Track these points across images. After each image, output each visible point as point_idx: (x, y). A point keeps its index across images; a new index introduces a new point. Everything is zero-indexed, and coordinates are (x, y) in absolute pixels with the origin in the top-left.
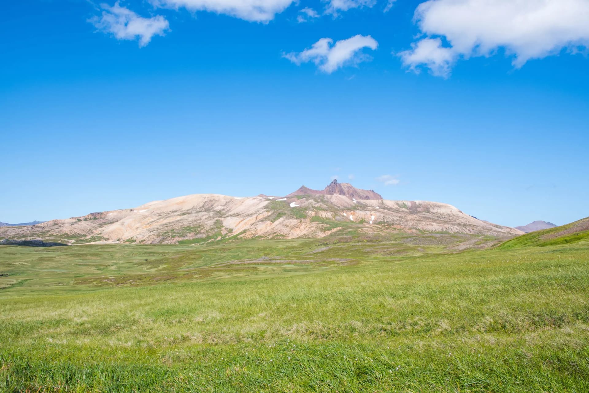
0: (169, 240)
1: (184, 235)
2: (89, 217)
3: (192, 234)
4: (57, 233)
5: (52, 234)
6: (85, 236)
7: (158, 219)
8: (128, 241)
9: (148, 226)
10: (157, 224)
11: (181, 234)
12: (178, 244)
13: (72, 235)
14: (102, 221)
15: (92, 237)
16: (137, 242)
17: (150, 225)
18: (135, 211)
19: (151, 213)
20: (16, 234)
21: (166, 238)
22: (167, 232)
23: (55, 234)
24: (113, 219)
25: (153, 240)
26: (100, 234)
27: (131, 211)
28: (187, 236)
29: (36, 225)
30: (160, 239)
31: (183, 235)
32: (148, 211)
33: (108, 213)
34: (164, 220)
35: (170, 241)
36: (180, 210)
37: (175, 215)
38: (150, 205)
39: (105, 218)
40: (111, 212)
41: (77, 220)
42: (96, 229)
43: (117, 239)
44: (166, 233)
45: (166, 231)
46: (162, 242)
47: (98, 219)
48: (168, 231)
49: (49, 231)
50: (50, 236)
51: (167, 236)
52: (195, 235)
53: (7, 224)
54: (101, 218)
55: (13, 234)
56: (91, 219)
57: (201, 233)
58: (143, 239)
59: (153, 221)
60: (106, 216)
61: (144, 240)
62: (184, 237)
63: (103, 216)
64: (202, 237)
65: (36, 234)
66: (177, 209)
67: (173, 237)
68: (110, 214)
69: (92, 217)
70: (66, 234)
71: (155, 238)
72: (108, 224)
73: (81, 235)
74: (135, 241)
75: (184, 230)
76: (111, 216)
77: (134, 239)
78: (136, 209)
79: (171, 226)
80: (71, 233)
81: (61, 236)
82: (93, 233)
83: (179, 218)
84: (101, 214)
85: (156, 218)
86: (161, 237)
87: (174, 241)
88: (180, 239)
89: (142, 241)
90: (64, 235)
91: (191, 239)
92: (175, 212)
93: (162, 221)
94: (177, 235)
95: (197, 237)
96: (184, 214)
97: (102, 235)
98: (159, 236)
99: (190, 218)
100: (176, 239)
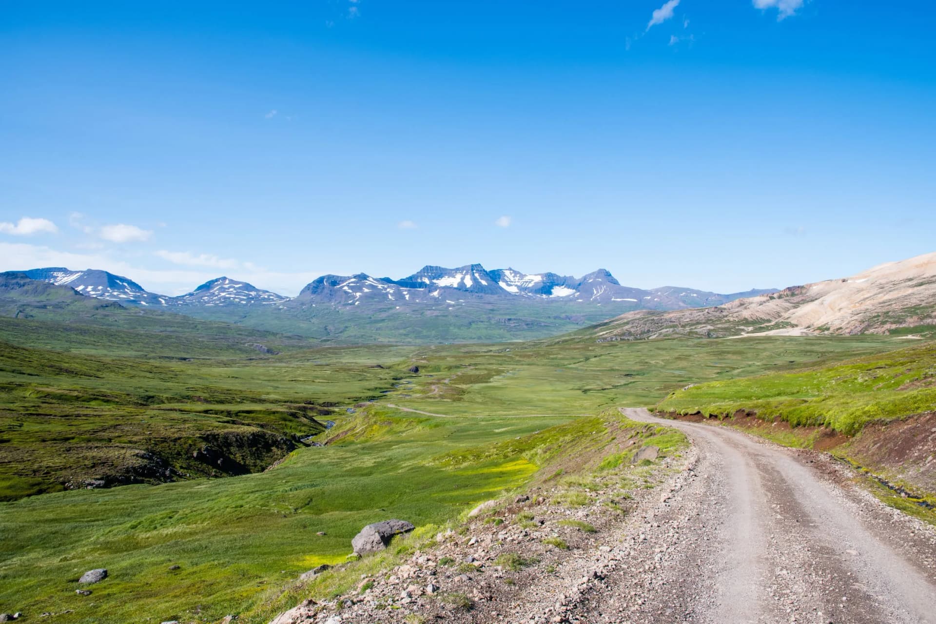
0: (876, 328)
1: (901, 321)
2: (785, 293)
3: (915, 318)
4: (735, 319)
5: (728, 320)
6: (769, 321)
7: (876, 294)
8: (819, 328)
9: (857, 305)
10: (872, 302)
11: (896, 320)
12: (888, 334)
13: (752, 320)
14: (800, 299)
15: (777, 323)
16: (831, 331)
17: (862, 303)
18: (849, 281)
19: (872, 284)
20: (691, 321)
21: (872, 325)
22: (879, 316)
23: (731, 319)
24: (818, 294)
25: (853, 328)
26: (788, 318)
27: (844, 281)
28: (905, 321)
29: (718, 307)
30: (863, 326)
31: (899, 320)
32: (868, 280)
33: (811, 285)
34: (885, 295)
35: (876, 330)
36: (919, 276)
37: (904, 287)
38: (874, 271)
39: (806, 293)
40: (815, 284)
41: (768, 298)
42: (787, 310)
43: (807, 326)
44: (875, 317)
45: (876, 314)
46: (865, 331)
47: (797, 295)
48: (880, 314)
49: (726, 316)
50: (726, 322)
51: (874, 321)
52: (919, 320)
53: (718, 295)
54: (801, 293)
55: (687, 320)
56: (787, 296)
57: (931, 317)
58: (841, 326)
59: (867, 298)
60: (808, 290)
61: (841, 328)
62: (901, 323)
63: (804, 291)
64: (931, 323)
65: (711, 320)
66: (916, 275)
67: (883, 323)
68: (814, 287)
69: (789, 293)
70: (745, 319)
71: (856, 325)
72: (808, 302)
73: (764, 320)
74: (828, 329)
75: (905, 312)
76: (815, 290)
77: (828, 326)
78: (851, 279)
79: (889, 305)
80: (751, 318)
81: (738, 321)
82: (780, 316)
83: (910, 291)
84: (802, 287)
85: (876, 291)
86: (866, 323)
87: (883, 329)
88: (894, 326)
89: (838, 329)
90: (742, 321)
91: (912, 326)
92: (910, 280)
93: (881, 298)
94: (889, 320)
95: (922, 323)
96: (921, 284)
97: (789, 320)
98: (864, 322)
99: (927, 291)
100: (887, 326)
